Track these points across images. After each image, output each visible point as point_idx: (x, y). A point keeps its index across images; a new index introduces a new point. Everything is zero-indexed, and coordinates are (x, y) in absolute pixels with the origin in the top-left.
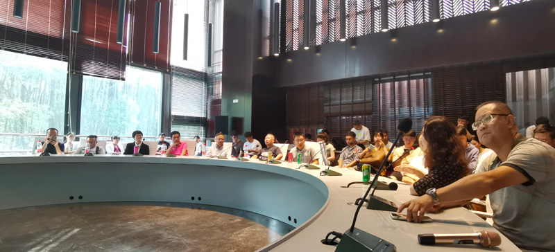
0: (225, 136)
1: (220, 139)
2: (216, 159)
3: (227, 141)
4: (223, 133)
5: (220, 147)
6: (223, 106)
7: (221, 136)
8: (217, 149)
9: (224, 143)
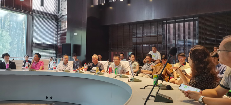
0: (69, 56)
1: (65, 59)
2: (63, 71)
3: (70, 60)
4: (68, 55)
5: (66, 64)
6: (68, 37)
7: (66, 57)
8: (64, 65)
9: (68, 62)
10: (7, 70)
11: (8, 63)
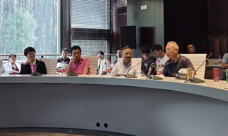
0: (133, 50)
2: (123, 77)
3: (136, 57)
8: (123, 67)
9: (132, 59)
10: (34, 75)
11: (34, 63)
